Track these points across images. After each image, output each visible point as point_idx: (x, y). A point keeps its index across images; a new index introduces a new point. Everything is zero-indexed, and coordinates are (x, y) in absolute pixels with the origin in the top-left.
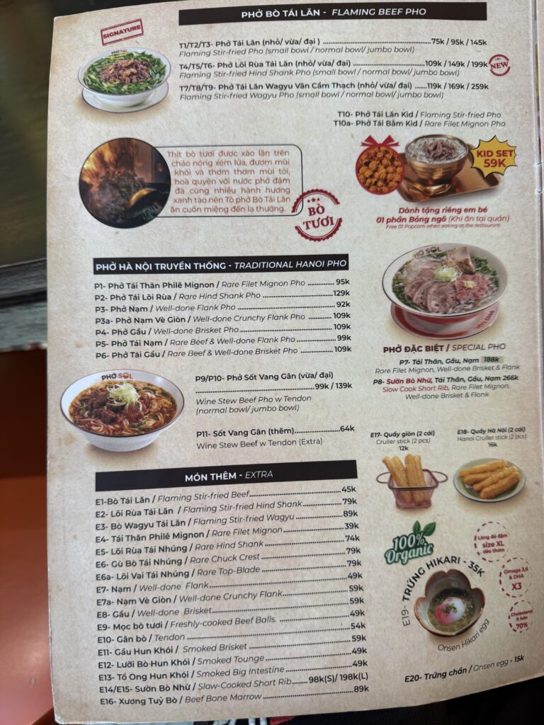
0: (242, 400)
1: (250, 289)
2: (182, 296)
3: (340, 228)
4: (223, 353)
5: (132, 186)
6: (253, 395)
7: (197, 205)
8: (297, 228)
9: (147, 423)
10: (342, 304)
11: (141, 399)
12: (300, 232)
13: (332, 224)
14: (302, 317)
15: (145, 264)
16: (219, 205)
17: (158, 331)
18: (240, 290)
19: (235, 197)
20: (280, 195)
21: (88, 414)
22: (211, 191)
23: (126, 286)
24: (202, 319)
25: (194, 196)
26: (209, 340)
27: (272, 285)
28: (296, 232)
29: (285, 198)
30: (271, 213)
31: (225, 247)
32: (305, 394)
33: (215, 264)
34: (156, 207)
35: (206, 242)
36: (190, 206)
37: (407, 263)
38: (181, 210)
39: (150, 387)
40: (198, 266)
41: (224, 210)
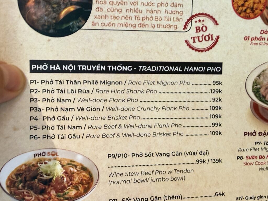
0: (143, 173)
1: (150, 87)
2: (98, 91)
3: (217, 43)
4: (129, 135)
5: (62, 3)
6: (151, 169)
7: (113, 21)
8: (186, 41)
9: (70, 193)
10: (216, 100)
11: (66, 173)
12: (188, 45)
13: (212, 40)
14: (187, 109)
15: (71, 65)
16: (129, 22)
17: (79, 118)
18: (141, 87)
19: (141, 16)
20: (175, 16)
21: (22, 186)
22: (124, 11)
23: (55, 82)
24: (112, 109)
25: (110, 14)
26: (118, 126)
27: (165, 84)
28: (186, 44)
29: (179, 18)
30: (167, 30)
31: (132, 54)
32: (189, 167)
33: (123, 67)
34: (80, 21)
35: (117, 49)
36: (107, 21)
37: (263, 71)
38: (100, 24)
39: (72, 163)
40: (111, 68)
41: (132, 25)
